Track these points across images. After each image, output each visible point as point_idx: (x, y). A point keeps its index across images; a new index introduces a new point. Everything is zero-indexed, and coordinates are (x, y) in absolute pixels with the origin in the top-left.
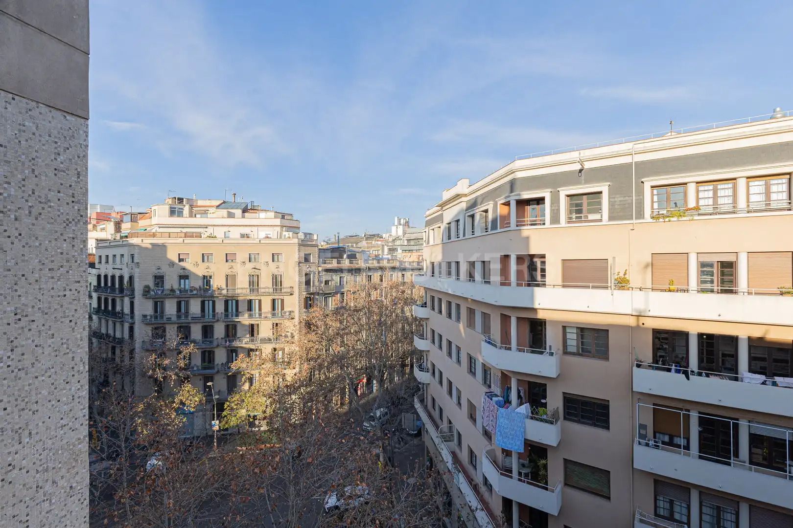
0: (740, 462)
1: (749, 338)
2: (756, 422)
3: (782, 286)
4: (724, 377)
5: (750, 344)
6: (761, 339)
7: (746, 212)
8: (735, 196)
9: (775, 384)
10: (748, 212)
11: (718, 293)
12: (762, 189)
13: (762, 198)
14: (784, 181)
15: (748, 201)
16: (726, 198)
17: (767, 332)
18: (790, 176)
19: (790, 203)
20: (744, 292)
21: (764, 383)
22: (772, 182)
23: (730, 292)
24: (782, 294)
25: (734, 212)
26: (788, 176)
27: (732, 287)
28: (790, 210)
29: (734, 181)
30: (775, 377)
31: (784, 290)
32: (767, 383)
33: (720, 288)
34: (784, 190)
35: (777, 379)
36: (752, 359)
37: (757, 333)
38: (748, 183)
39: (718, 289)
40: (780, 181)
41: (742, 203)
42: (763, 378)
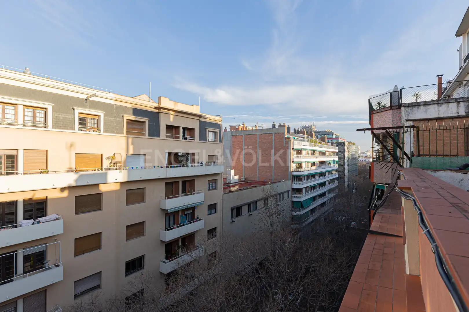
0: (18, 276)
1: (24, 200)
2: (28, 247)
3: (42, 168)
4: (9, 228)
5: (24, 203)
6: (30, 199)
7: (23, 126)
8: (16, 114)
9: (39, 222)
10: (24, 126)
11: (5, 175)
12: (31, 114)
13: (31, 119)
14: (43, 112)
15: (24, 120)
16: (10, 115)
17: (34, 195)
18: (46, 110)
19: (46, 124)
20: (21, 173)
21: (33, 224)
22: (37, 111)
23: (12, 174)
24: (42, 173)
25: (16, 125)
26: (45, 110)
27: (14, 171)
28: (46, 128)
29: (16, 106)
30: (38, 219)
31: (43, 171)
32: (35, 223)
33: (5, 172)
34: (43, 116)
35: (40, 219)
36: (25, 211)
37: (28, 196)
38: (24, 109)
39: (4, 173)
40: (41, 112)
41: (20, 120)
42: (32, 221)
